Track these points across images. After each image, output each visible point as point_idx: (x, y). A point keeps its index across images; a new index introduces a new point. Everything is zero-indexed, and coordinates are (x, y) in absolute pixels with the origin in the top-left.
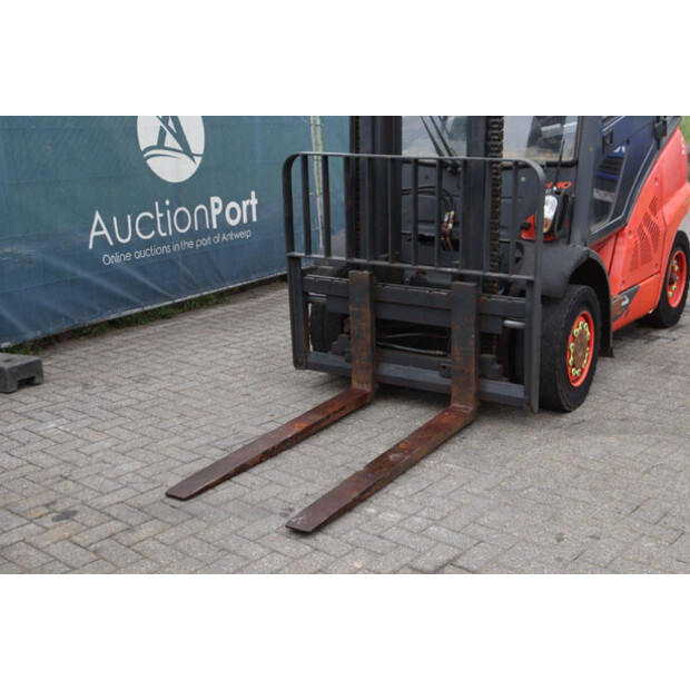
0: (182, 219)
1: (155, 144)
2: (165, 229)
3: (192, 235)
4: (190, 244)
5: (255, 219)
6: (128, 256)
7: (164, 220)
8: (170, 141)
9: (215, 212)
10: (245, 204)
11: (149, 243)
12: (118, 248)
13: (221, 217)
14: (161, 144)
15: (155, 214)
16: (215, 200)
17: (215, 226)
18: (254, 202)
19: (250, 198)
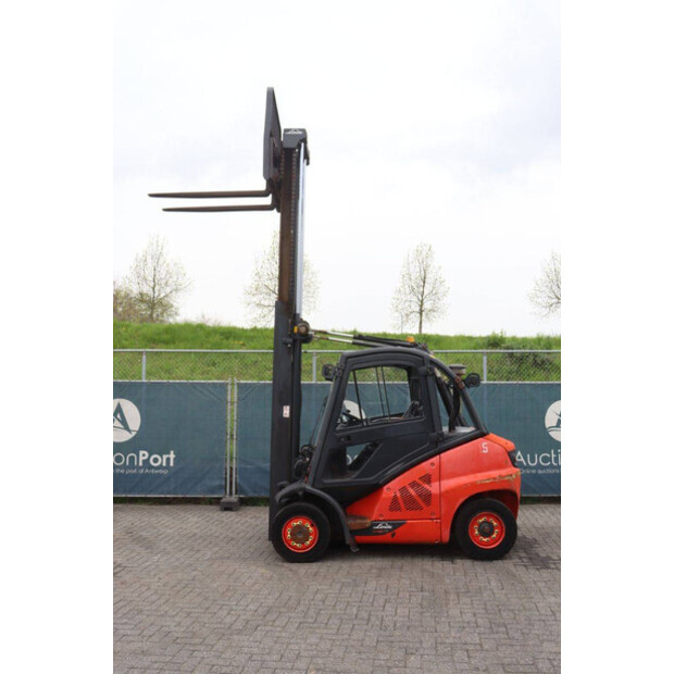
5: (172, 464)
9: (141, 458)
10: (165, 457)
13: (146, 462)
17: (141, 464)
18: (172, 456)
19: (169, 453)
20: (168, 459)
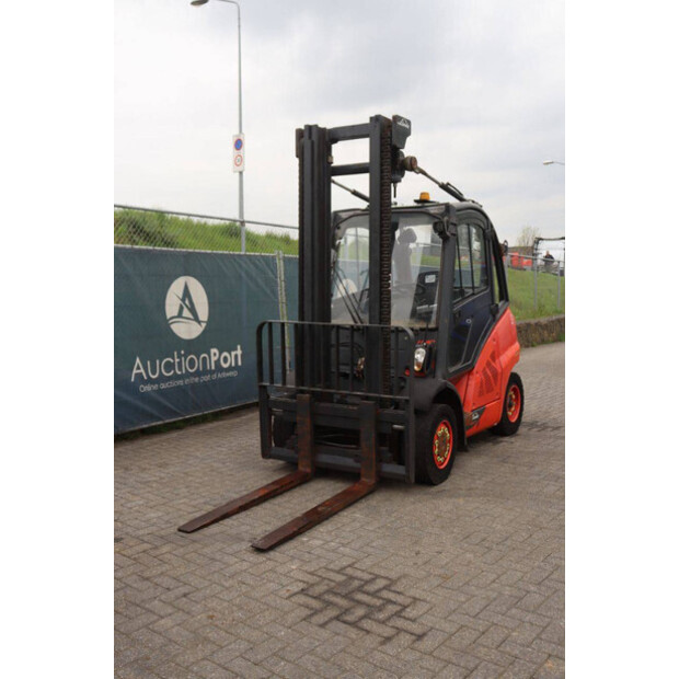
0: (192, 363)
1: (176, 314)
2: (180, 369)
3: (198, 374)
4: (197, 380)
5: (240, 363)
6: (155, 387)
7: (180, 363)
8: (186, 313)
9: (214, 359)
10: (233, 353)
11: (169, 378)
12: (150, 381)
13: (217, 362)
14: (180, 315)
15: (173, 359)
16: (214, 351)
17: (213, 368)
18: (239, 352)
19: (236, 349)
20: (236, 356)
